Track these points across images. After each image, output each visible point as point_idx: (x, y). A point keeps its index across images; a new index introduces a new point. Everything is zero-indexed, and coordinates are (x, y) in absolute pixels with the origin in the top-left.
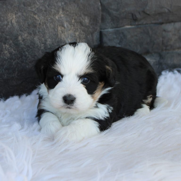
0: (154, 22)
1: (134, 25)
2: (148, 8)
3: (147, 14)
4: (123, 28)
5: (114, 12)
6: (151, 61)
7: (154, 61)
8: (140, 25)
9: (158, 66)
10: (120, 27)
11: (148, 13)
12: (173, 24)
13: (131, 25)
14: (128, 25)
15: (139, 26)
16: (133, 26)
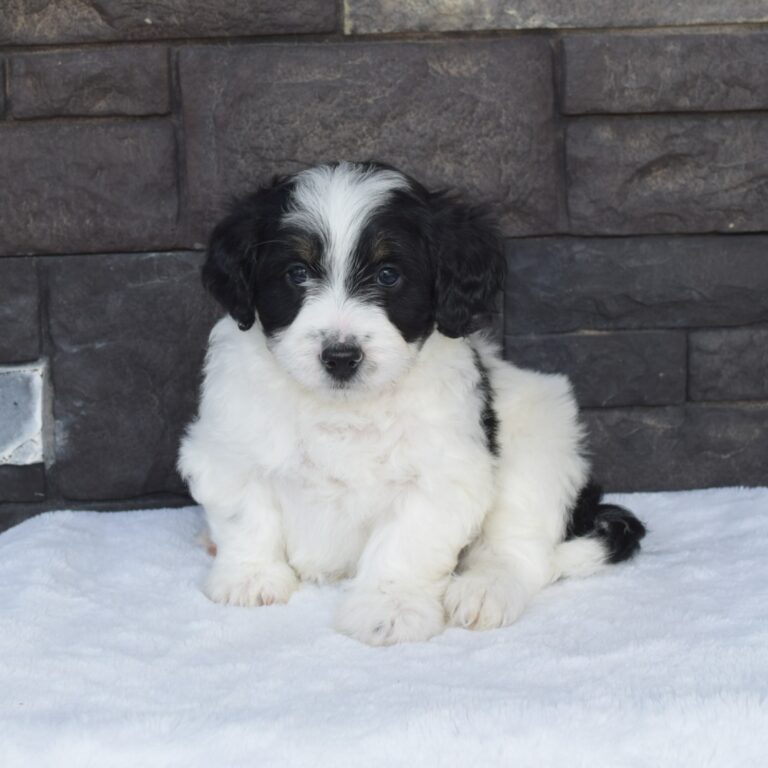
0: (660, 324)
1: (607, 329)
2: (639, 287)
3: (637, 303)
4: (574, 334)
5: (542, 294)
6: (659, 426)
7: (669, 427)
8: (624, 329)
9: (675, 442)
10: (563, 332)
11: (639, 299)
12: (725, 333)
13: (595, 329)
14: (589, 329)
15: (622, 332)
16: (604, 333)
